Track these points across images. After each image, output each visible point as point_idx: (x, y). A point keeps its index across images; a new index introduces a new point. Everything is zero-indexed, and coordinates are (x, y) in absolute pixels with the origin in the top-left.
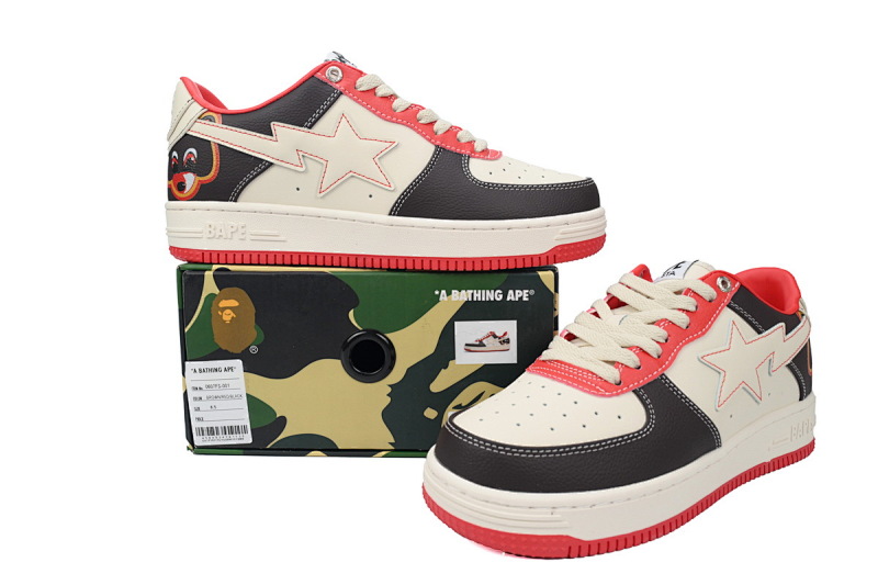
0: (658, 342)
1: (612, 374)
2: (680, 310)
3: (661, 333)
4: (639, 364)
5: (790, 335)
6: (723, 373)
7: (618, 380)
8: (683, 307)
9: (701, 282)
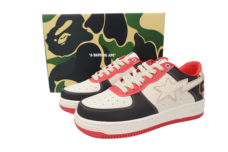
0: (141, 82)
1: (125, 90)
2: (151, 73)
3: (143, 80)
4: (134, 88)
5: (189, 83)
6: (161, 92)
7: (127, 92)
8: (152, 73)
9: (160, 66)
